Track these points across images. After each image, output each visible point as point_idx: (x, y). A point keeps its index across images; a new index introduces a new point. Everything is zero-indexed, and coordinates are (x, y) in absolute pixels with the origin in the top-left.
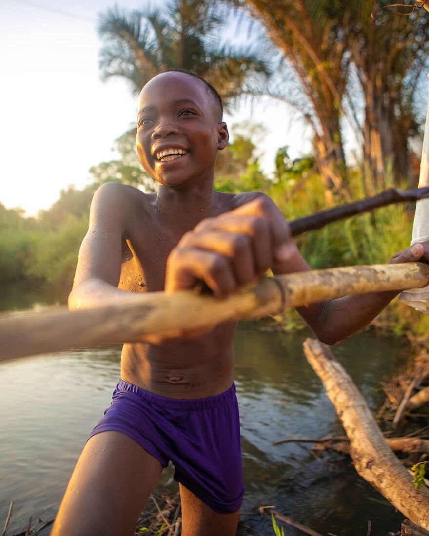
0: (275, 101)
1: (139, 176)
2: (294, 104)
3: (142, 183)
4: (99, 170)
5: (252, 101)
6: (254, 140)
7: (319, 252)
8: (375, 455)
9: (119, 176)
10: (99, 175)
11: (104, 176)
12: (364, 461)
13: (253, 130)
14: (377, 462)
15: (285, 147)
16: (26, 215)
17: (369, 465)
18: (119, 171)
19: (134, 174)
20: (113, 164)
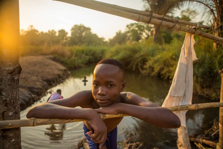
0: (199, 4)
1: (143, 29)
2: (207, 5)
3: (145, 32)
4: (130, 26)
5: (189, 4)
6: (190, 17)
7: (204, 67)
8: (183, 144)
9: (137, 29)
10: (130, 28)
11: (131, 29)
12: (180, 144)
13: (190, 13)
14: (183, 146)
15: (202, 22)
16: (105, 40)
17: (180, 146)
18: (137, 27)
19: (142, 28)
20: (135, 24)
